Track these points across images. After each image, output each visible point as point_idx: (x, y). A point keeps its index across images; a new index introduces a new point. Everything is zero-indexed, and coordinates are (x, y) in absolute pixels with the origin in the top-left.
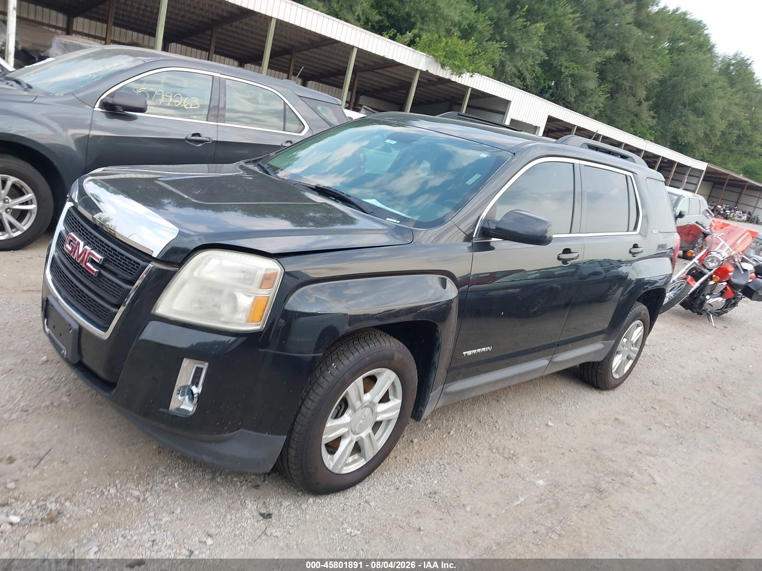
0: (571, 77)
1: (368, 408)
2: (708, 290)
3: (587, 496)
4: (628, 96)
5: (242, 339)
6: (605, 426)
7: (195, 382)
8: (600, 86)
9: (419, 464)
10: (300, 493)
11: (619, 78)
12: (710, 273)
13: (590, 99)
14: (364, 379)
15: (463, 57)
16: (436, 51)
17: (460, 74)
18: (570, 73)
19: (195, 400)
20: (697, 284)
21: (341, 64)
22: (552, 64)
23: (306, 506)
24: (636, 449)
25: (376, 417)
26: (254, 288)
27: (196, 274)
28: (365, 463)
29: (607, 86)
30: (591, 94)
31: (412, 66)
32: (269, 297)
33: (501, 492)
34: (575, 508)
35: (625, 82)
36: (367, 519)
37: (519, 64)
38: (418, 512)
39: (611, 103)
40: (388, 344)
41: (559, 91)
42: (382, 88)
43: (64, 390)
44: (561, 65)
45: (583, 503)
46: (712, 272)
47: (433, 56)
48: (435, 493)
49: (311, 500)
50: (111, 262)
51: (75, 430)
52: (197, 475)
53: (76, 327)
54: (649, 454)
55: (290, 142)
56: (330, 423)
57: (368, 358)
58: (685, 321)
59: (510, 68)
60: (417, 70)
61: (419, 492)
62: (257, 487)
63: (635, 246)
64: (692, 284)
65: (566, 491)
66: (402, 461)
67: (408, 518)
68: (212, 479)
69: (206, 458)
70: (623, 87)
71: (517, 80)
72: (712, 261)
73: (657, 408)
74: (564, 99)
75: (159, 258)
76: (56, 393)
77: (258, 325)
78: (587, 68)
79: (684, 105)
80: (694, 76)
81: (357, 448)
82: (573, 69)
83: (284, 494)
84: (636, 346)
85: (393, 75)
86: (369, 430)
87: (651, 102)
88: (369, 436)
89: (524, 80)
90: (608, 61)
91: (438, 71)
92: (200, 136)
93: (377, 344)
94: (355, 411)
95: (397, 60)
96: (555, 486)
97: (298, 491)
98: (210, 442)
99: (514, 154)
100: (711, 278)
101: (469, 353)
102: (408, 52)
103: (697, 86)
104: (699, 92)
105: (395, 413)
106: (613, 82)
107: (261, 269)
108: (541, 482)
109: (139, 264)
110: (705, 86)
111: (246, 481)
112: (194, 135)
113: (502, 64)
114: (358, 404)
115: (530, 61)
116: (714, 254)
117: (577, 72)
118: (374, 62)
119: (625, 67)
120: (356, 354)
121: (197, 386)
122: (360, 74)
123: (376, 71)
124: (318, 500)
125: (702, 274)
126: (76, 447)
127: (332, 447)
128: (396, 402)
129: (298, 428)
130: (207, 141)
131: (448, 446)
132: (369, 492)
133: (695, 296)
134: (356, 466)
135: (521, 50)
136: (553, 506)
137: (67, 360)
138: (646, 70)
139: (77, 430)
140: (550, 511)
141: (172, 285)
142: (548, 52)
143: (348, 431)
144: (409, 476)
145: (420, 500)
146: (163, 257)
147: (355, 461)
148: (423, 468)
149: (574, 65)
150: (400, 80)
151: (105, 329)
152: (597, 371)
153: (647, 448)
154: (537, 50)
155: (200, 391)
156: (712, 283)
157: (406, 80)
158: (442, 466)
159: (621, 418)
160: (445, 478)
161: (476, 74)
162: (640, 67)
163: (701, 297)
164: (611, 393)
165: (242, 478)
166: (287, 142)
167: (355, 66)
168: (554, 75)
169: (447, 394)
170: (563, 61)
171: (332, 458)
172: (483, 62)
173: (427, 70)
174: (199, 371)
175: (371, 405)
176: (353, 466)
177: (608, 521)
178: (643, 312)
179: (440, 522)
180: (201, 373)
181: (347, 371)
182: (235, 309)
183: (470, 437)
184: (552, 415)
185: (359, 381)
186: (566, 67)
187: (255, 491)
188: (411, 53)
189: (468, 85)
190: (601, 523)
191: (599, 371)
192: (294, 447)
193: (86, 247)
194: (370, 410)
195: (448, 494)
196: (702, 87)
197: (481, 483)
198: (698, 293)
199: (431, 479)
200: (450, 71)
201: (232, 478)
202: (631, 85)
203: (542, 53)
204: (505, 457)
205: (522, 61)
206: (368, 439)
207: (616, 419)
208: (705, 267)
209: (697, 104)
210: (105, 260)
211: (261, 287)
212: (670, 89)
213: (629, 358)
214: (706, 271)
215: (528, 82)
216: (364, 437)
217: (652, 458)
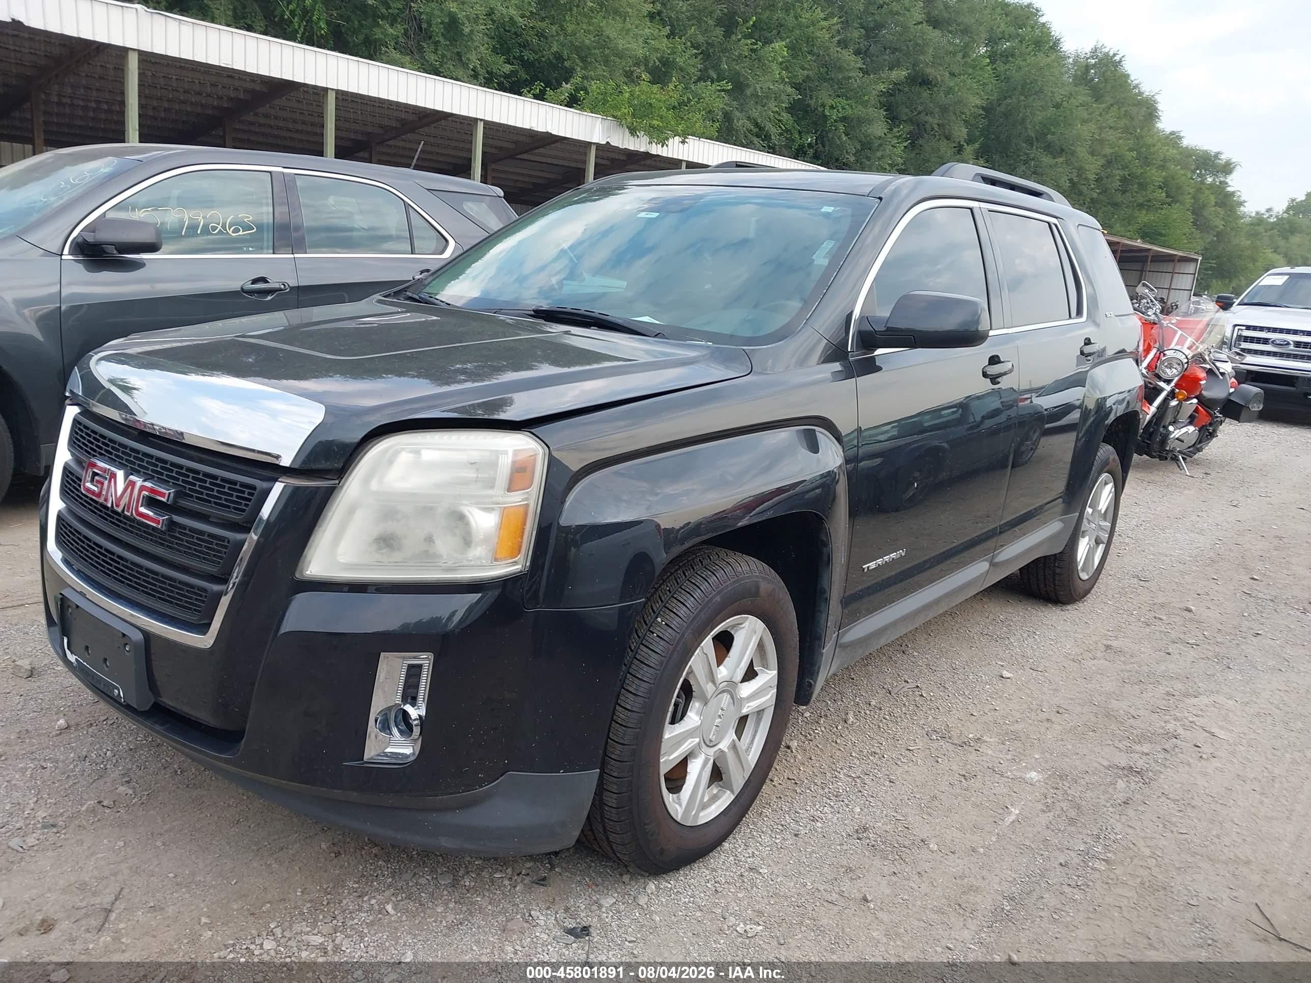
0: (841, 122)
1: (725, 694)
2: (1169, 418)
3: (1121, 784)
4: (939, 140)
5: (492, 595)
6: (1095, 662)
7: (410, 696)
8: (891, 129)
9: (816, 784)
10: (626, 878)
11: (920, 113)
12: (1168, 388)
13: (879, 154)
14: (715, 639)
15: (663, 112)
16: (616, 107)
17: (663, 142)
18: (840, 115)
19: (417, 731)
20: (1152, 409)
21: (459, 154)
22: (808, 105)
23: (646, 899)
24: (1162, 690)
25: (741, 707)
26: (498, 492)
27: (374, 485)
28: (733, 797)
29: (904, 129)
30: (880, 145)
31: (581, 138)
32: (527, 505)
33: (975, 805)
34: (1111, 809)
35: (929, 119)
36: (766, 901)
37: (755, 114)
38: (849, 870)
39: (913, 155)
40: (745, 568)
41: (827, 148)
42: (535, 184)
43: (115, 774)
44: (823, 106)
45: (1120, 797)
46: (1173, 384)
47: (613, 116)
48: (865, 829)
49: (652, 886)
50: (192, 496)
51: (159, 843)
52: (423, 881)
53: (138, 637)
54: (1187, 695)
55: (428, 271)
56: (670, 732)
57: (718, 598)
58: (1142, 474)
59: (741, 123)
60: (590, 143)
61: (836, 832)
62: (542, 881)
63: (1088, 342)
64: (1146, 409)
65: (1083, 782)
66: (785, 786)
67: (836, 883)
68: (455, 884)
69: (446, 843)
70: (928, 126)
71: (756, 140)
72: (1170, 367)
73: (1164, 618)
74: (837, 160)
75: (296, 466)
76: (101, 782)
77: (516, 563)
78: (865, 104)
79: (1030, 142)
80: (1036, 93)
81: (717, 775)
82: (843, 108)
83: (597, 885)
84: (1105, 519)
85: (549, 161)
86: (731, 735)
87: (977, 145)
88: (734, 747)
89: (767, 137)
90: (896, 88)
91: (626, 142)
92: (268, 282)
93: (728, 569)
94: (705, 702)
95: (555, 132)
96: (1061, 777)
97: (621, 875)
98: (452, 809)
99: (881, 199)
100: (1172, 395)
101: (872, 565)
102: (570, 115)
103: (1044, 108)
104: (1050, 118)
105: (769, 696)
106: (910, 121)
107: (506, 452)
108: (1033, 775)
109: (254, 488)
110: (1057, 106)
111: (518, 875)
112: (255, 281)
113: (727, 117)
114: (710, 688)
115: (772, 105)
116: (1169, 354)
117: (850, 112)
118: (515, 142)
119: (925, 94)
120: (697, 594)
121: (413, 704)
122: (494, 166)
123: (519, 157)
124: (664, 884)
125: (1159, 391)
126: (171, 875)
127: (676, 778)
128: (768, 676)
129: (616, 751)
130: (281, 290)
131: (854, 744)
132: (750, 851)
133: (1151, 430)
134: (719, 806)
135: (755, 89)
136: (1072, 813)
137: (127, 708)
138: (959, 93)
139: (164, 844)
140: (1072, 821)
141: (330, 514)
142: (797, 87)
143: (699, 744)
144: (809, 808)
145: (845, 847)
146: (304, 462)
147: (714, 799)
148: (827, 790)
149: (844, 102)
150: (563, 166)
151: (203, 628)
152: (1054, 573)
153: (1179, 686)
154: (781, 86)
155: (423, 712)
156: (1174, 403)
157: (573, 165)
158: (858, 781)
159: (1114, 644)
160: (871, 799)
161: (690, 137)
162: (950, 90)
163: (1161, 429)
164: (1080, 606)
165: (509, 870)
166: (422, 272)
167: (484, 153)
168: (815, 123)
169: (844, 647)
170: (825, 97)
171: (679, 798)
172: (698, 116)
173: (608, 142)
174: (414, 672)
175: (731, 688)
176: (713, 807)
177: (1174, 820)
178: (1111, 457)
179: (894, 879)
180: (419, 676)
181: (687, 628)
182: (467, 541)
183: (884, 721)
184: (1001, 660)
185: (708, 643)
186: (832, 107)
187: (542, 889)
188: (576, 117)
189: (680, 158)
190: (1164, 826)
191: (1058, 571)
192: (614, 788)
193: (132, 477)
194: (729, 696)
195: (888, 828)
196: (1052, 110)
197: (935, 797)
198: (1155, 424)
199: (847, 805)
200: (646, 139)
201: (491, 874)
202: (940, 121)
203: (789, 90)
204: (955, 744)
205: (759, 107)
206: (732, 752)
207: (1108, 647)
208: (1159, 378)
209: (1049, 136)
210: (178, 494)
211: (509, 490)
212: (1001, 120)
213: (1098, 542)
214: (1162, 384)
215: (775, 139)
216: (726, 750)
217: (1193, 701)
